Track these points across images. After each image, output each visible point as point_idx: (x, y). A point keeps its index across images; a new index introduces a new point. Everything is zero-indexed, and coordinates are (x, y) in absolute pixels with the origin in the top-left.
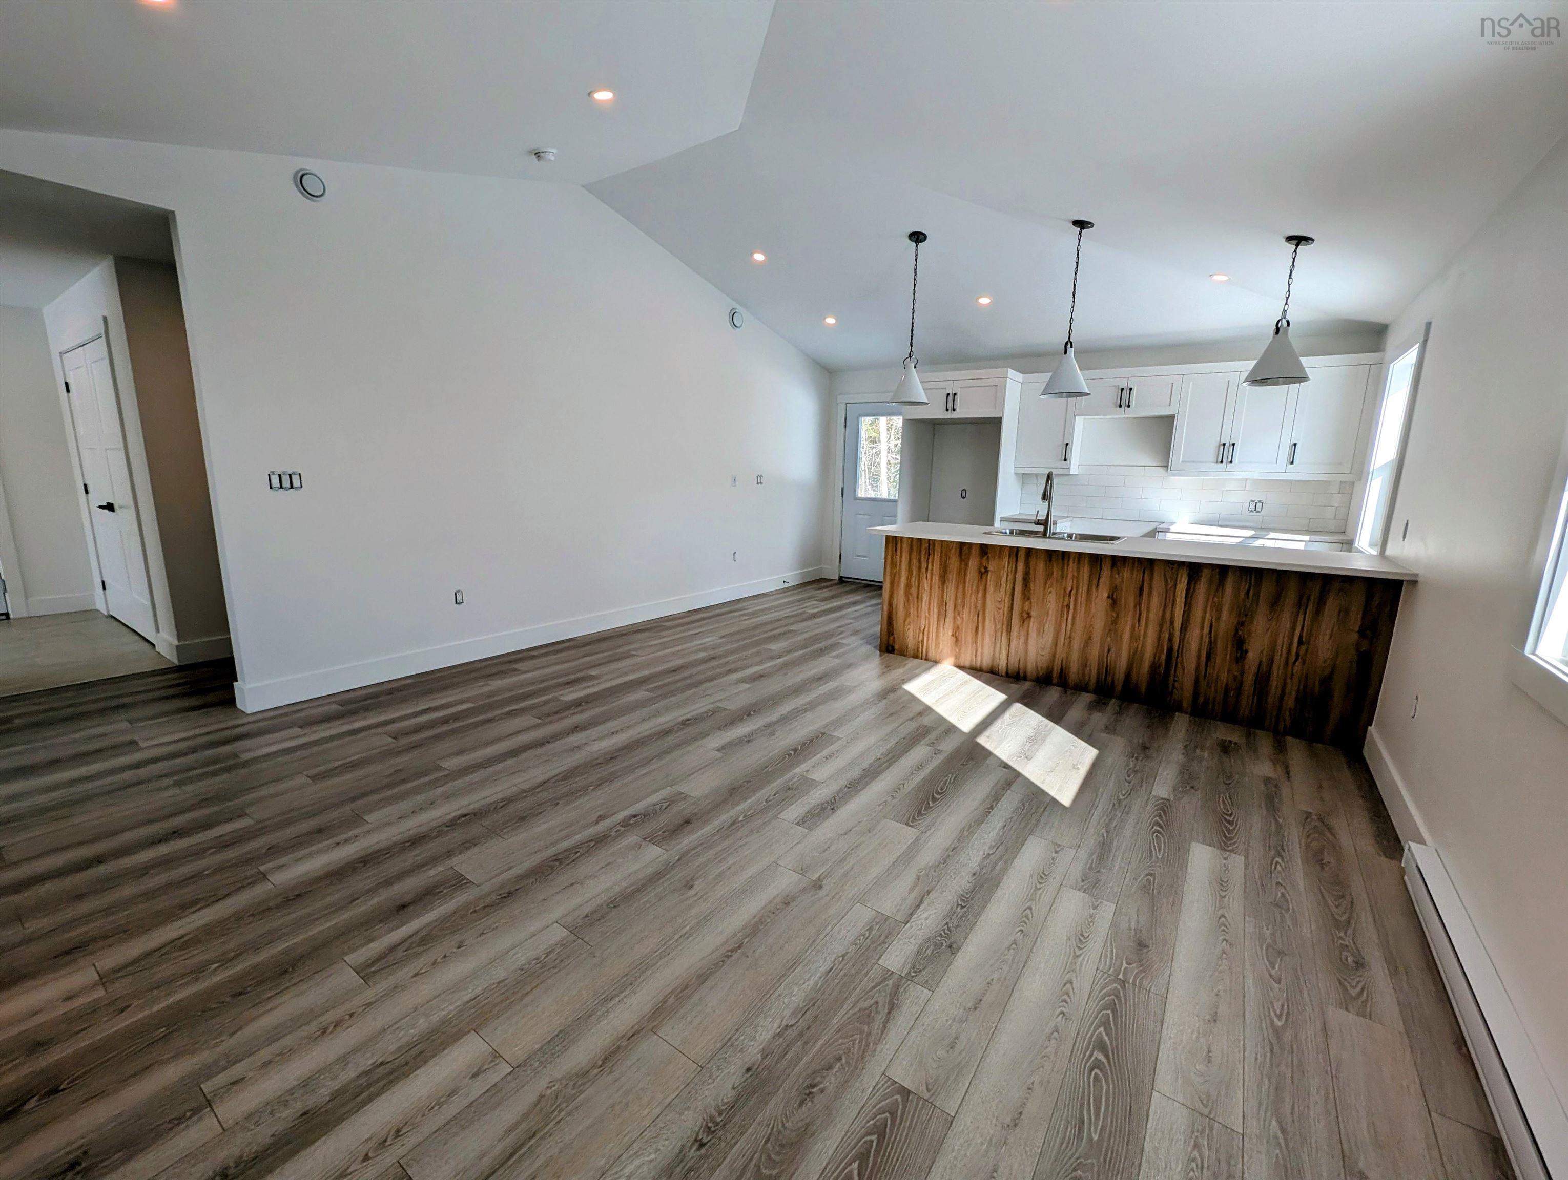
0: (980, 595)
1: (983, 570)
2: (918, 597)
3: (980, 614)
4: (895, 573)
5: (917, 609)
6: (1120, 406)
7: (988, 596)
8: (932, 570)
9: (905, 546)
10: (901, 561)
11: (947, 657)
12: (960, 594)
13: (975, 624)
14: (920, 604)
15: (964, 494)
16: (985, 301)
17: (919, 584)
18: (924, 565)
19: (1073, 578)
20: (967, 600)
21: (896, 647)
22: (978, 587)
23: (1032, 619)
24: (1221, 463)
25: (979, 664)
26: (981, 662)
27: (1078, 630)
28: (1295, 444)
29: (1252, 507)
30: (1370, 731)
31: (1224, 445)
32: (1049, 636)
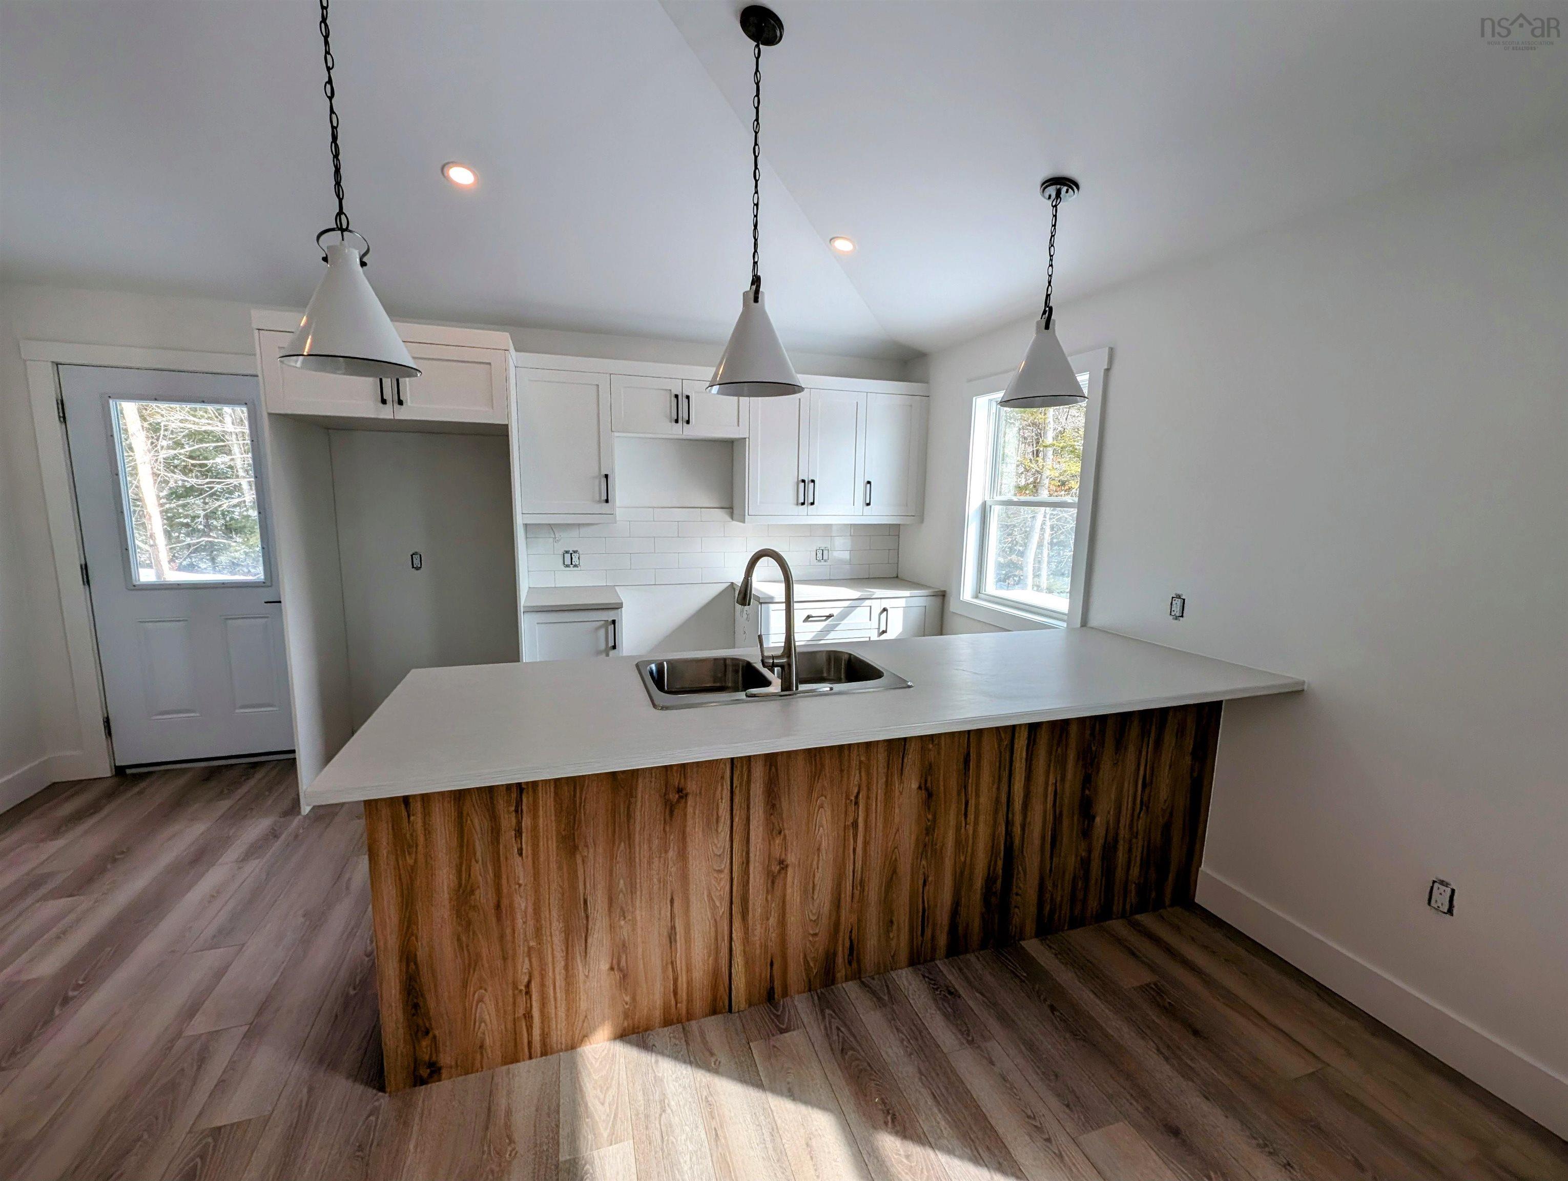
1: (674, 797)
2: (497, 910)
3: (676, 898)
4: (413, 869)
5: (502, 937)
6: (677, 421)
7: (692, 851)
8: (535, 828)
10: (428, 831)
11: (603, 1020)
12: (621, 867)
13: (667, 922)
14: (506, 924)
15: (417, 562)
16: (461, 176)
20: (641, 876)
21: (445, 1057)
22: (664, 837)
23: (790, 871)
24: (803, 504)
25: (683, 1007)
26: (690, 1000)
27: (876, 860)
28: (869, 482)
29: (820, 555)
30: (1202, 871)
31: (803, 481)
32: (823, 897)
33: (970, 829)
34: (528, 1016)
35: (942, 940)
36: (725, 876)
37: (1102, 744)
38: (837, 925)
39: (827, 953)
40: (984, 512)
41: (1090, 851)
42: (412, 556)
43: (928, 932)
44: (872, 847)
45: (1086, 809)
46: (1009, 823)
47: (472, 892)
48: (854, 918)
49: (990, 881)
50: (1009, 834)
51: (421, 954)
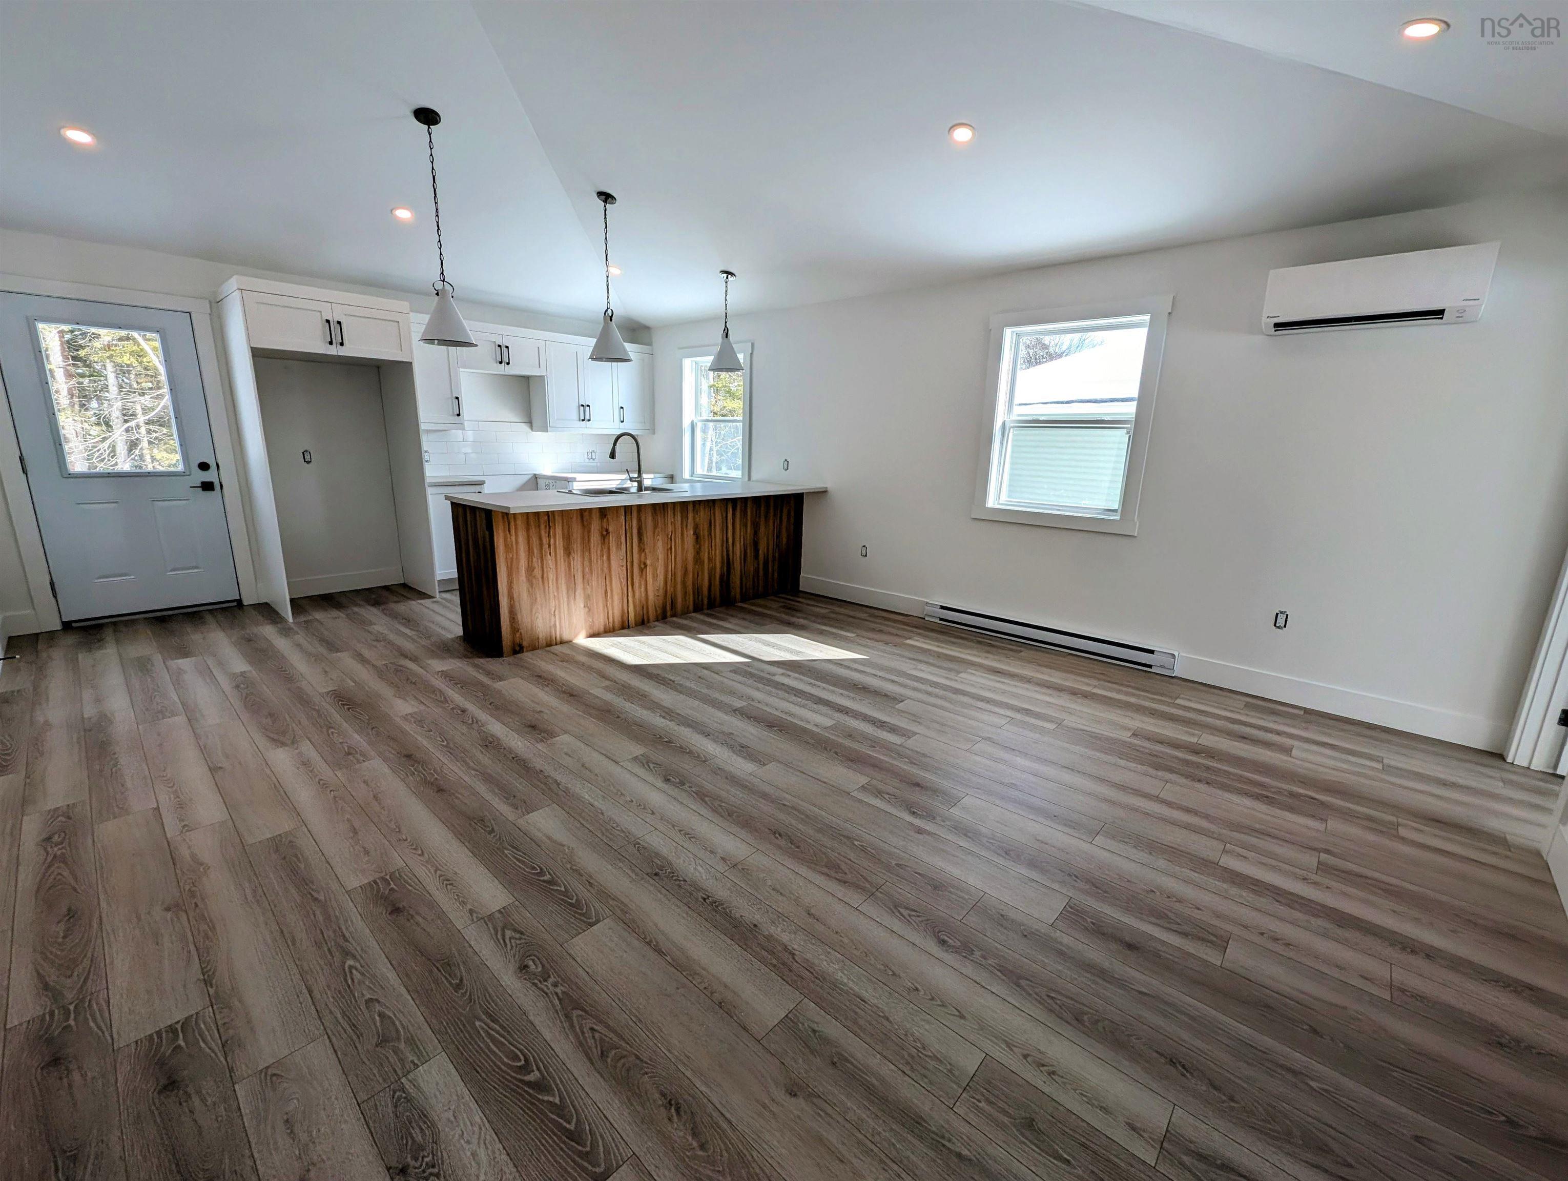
0: (605, 558)
1: (605, 533)
2: (543, 577)
3: (607, 577)
4: (512, 558)
5: (544, 590)
6: (500, 363)
7: (612, 557)
8: (555, 544)
9: (519, 522)
12: (586, 563)
13: (604, 588)
14: (546, 584)
15: (307, 458)
17: (542, 565)
18: (545, 540)
19: (672, 523)
20: (594, 567)
21: (525, 644)
22: (602, 550)
23: (648, 568)
24: (583, 420)
25: (611, 625)
26: (614, 622)
27: (679, 566)
28: (622, 408)
29: (590, 456)
30: (803, 577)
31: (582, 406)
32: (661, 578)
33: (713, 552)
34: (555, 625)
35: (706, 601)
36: (624, 568)
37: (760, 517)
38: (666, 591)
39: (663, 603)
40: (693, 427)
41: (758, 565)
42: (303, 453)
43: (700, 597)
44: (678, 559)
45: (756, 544)
46: (728, 551)
47: (533, 570)
48: (672, 589)
49: (722, 576)
50: (728, 555)
51: (515, 596)
